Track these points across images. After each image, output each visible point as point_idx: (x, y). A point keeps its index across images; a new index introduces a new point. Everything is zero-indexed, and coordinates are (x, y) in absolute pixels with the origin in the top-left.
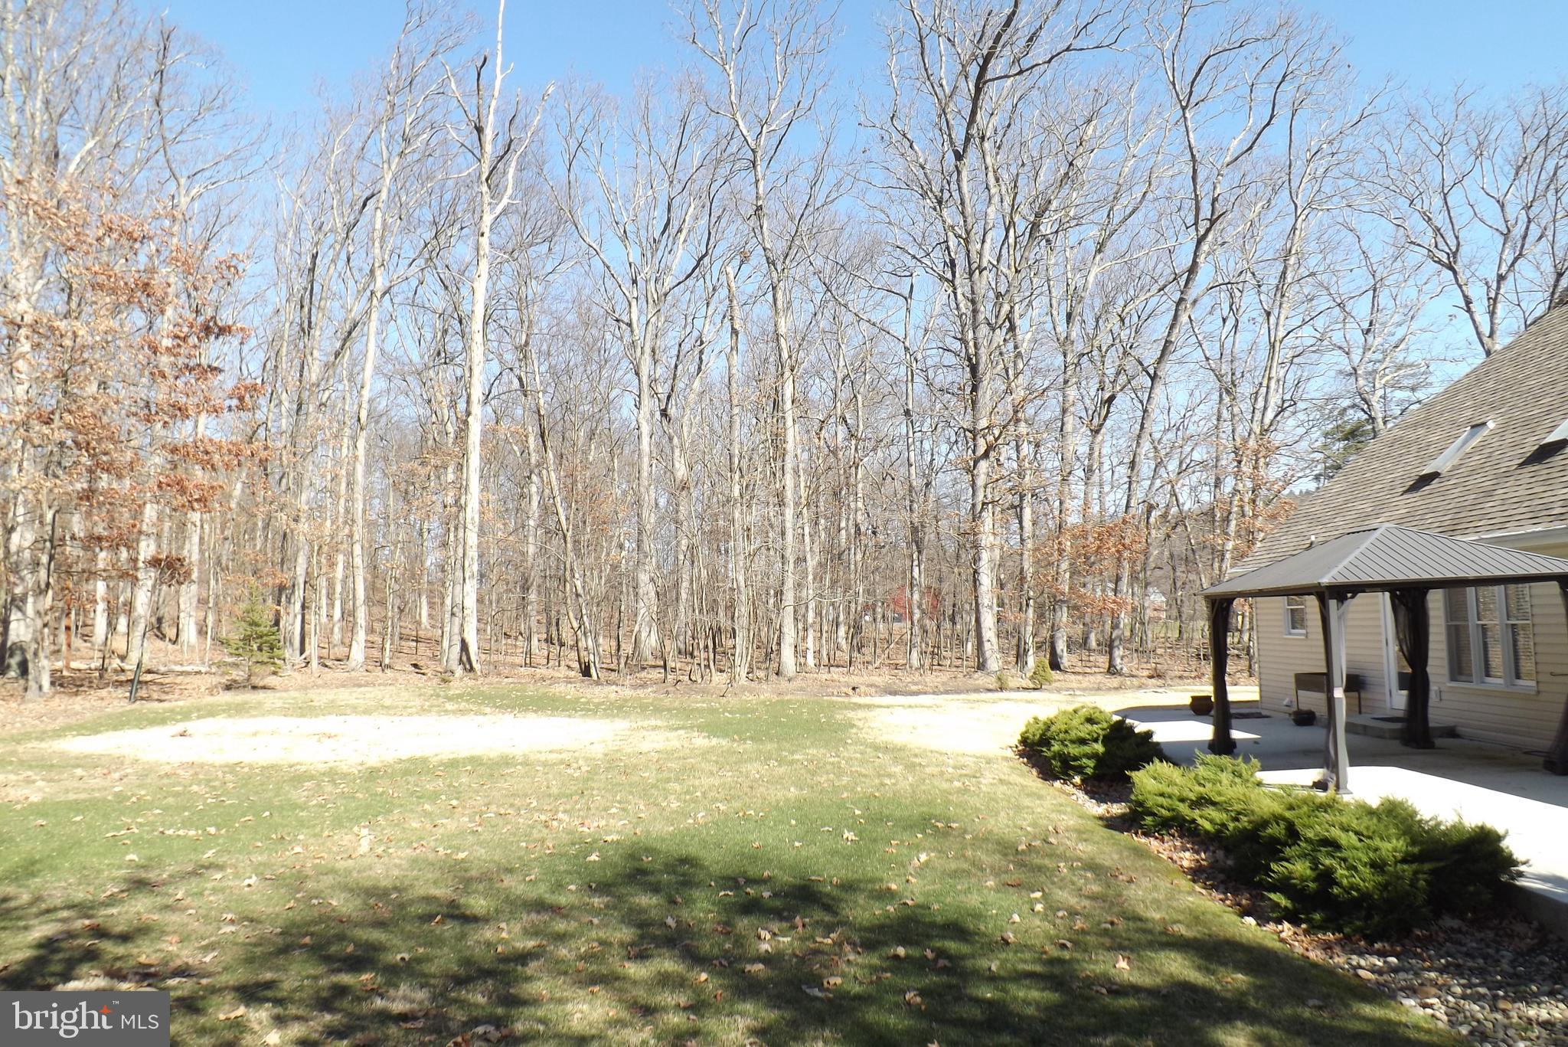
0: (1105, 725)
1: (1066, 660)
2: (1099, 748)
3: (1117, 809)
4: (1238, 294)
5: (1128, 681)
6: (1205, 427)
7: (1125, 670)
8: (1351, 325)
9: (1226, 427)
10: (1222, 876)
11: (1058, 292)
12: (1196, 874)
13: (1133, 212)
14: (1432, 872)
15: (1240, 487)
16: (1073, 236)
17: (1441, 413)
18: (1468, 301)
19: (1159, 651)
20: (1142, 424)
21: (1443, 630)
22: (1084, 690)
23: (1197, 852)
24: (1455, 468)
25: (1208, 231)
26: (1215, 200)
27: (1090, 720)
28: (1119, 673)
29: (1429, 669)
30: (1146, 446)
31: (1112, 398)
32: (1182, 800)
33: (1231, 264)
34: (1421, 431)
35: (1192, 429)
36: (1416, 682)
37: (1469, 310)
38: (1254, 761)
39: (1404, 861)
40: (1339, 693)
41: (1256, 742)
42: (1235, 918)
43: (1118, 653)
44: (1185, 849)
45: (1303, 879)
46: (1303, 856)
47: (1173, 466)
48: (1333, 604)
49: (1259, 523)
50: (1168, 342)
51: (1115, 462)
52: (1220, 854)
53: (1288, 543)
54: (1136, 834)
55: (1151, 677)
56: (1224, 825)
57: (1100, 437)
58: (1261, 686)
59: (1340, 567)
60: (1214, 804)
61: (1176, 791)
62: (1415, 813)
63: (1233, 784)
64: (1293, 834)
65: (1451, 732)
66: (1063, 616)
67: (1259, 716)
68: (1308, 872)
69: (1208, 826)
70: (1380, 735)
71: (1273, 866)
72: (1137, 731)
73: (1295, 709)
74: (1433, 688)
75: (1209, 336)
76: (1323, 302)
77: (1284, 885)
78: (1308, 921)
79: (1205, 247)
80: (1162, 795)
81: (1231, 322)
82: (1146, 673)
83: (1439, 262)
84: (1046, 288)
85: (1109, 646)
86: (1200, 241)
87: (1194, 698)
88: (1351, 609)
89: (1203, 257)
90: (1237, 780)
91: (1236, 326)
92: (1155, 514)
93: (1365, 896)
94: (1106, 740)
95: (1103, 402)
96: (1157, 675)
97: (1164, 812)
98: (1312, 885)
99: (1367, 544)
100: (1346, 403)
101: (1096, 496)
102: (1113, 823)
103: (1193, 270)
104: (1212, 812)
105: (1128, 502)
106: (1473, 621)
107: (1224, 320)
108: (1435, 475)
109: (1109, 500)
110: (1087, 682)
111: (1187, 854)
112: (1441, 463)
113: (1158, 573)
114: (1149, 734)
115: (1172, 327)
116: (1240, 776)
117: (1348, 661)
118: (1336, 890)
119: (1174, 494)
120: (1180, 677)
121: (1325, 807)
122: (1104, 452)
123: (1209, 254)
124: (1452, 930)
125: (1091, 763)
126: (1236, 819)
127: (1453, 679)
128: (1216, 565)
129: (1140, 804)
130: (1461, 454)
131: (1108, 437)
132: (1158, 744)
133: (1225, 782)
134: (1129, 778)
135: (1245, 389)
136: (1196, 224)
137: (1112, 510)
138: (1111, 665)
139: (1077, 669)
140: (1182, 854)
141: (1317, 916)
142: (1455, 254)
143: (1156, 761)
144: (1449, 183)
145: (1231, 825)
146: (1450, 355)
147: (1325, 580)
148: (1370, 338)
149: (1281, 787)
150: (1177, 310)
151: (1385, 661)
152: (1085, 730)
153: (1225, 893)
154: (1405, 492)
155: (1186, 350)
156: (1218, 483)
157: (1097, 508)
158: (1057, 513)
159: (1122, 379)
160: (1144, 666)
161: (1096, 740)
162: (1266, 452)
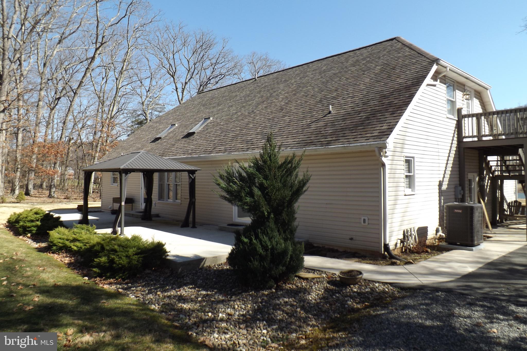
0: (42, 215)
1: (32, 192)
2: (39, 223)
3: (43, 245)
4: (108, 70)
5: (56, 200)
6: (93, 113)
7: (55, 196)
8: (143, 88)
9: (100, 115)
10: (78, 265)
11: (41, 54)
12: (70, 265)
13: (74, 32)
14: (143, 257)
15: (102, 135)
16: (49, 35)
17: (164, 119)
18: (177, 89)
19: (70, 190)
20: (69, 109)
21: (157, 185)
22: (38, 203)
23: (71, 257)
24: (166, 136)
25: (100, 47)
26: (103, 37)
27: (36, 213)
28: (53, 197)
29: (152, 197)
30: (70, 117)
31: (59, 98)
32: (67, 240)
33: (107, 60)
34: (158, 124)
35: (88, 114)
36: (148, 200)
37: (177, 91)
38: (94, 226)
39: (136, 254)
40: (123, 203)
41: (97, 220)
42: (81, 278)
43: (53, 190)
44: (67, 257)
45: (104, 263)
46: (105, 256)
47: (80, 126)
48: (124, 175)
49: (107, 148)
50: (81, 82)
51: (59, 121)
52: (79, 257)
53: (114, 155)
54: (49, 253)
55: (65, 199)
56: (81, 248)
57: (53, 111)
58: (102, 202)
59: (127, 163)
60: (79, 241)
61: (65, 237)
62: (141, 239)
63: (86, 233)
64: (103, 248)
65: (157, 216)
66: (32, 176)
67: (101, 211)
68: (106, 260)
69: (75, 248)
70: (137, 217)
71: (95, 260)
72: (54, 216)
73: (112, 209)
74: (153, 202)
75: (97, 83)
76: (135, 78)
77: (99, 266)
78: (105, 276)
79: (98, 52)
80: (60, 239)
81: (105, 80)
82: (63, 197)
83: (170, 74)
84: (36, 51)
85: (50, 188)
86: (97, 49)
87: (78, 206)
88: (129, 177)
89: (97, 55)
90: (88, 232)
91: (106, 81)
92: (72, 141)
93: (123, 266)
94: (42, 220)
95: (56, 99)
96: (67, 198)
97: (60, 245)
98: (107, 264)
99: (136, 157)
100: (139, 113)
101: (50, 133)
102: (40, 250)
103: (93, 58)
104: (78, 244)
105: (61, 136)
106: (166, 182)
107: (103, 78)
108: (160, 138)
109: (55, 135)
110: (39, 200)
111: (67, 259)
112: (162, 135)
113: (72, 162)
114: (59, 218)
115: (83, 77)
116: (89, 231)
117: (126, 194)
118: (114, 265)
119: (79, 135)
120: (75, 199)
121: (114, 239)
122: (55, 117)
123: (99, 54)
124: (148, 273)
125: (35, 229)
126: (85, 245)
127: (159, 200)
128: (92, 161)
129: (52, 242)
130: (167, 133)
131: (57, 112)
132: (62, 221)
133: (83, 233)
134: (48, 233)
135: (108, 103)
136: (96, 43)
137: (56, 138)
138: (50, 194)
139: (36, 196)
140: (66, 259)
141: (108, 274)
142: (175, 73)
143: (59, 227)
144: (175, 51)
145: (83, 247)
146: (171, 103)
147: (122, 167)
148: (148, 93)
149: (102, 234)
150: (86, 71)
151: (141, 194)
152: (33, 217)
153: (79, 270)
154: (151, 142)
155: (89, 86)
156: (95, 133)
157: (51, 137)
158: (33, 137)
159: (64, 92)
160: (63, 195)
161: (38, 220)
162: (111, 125)
